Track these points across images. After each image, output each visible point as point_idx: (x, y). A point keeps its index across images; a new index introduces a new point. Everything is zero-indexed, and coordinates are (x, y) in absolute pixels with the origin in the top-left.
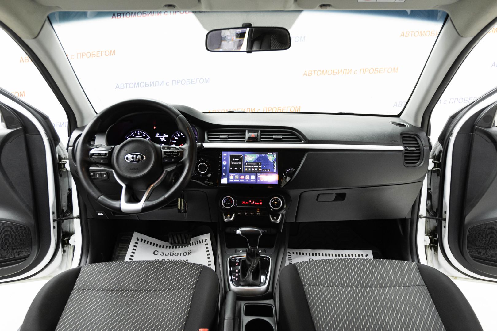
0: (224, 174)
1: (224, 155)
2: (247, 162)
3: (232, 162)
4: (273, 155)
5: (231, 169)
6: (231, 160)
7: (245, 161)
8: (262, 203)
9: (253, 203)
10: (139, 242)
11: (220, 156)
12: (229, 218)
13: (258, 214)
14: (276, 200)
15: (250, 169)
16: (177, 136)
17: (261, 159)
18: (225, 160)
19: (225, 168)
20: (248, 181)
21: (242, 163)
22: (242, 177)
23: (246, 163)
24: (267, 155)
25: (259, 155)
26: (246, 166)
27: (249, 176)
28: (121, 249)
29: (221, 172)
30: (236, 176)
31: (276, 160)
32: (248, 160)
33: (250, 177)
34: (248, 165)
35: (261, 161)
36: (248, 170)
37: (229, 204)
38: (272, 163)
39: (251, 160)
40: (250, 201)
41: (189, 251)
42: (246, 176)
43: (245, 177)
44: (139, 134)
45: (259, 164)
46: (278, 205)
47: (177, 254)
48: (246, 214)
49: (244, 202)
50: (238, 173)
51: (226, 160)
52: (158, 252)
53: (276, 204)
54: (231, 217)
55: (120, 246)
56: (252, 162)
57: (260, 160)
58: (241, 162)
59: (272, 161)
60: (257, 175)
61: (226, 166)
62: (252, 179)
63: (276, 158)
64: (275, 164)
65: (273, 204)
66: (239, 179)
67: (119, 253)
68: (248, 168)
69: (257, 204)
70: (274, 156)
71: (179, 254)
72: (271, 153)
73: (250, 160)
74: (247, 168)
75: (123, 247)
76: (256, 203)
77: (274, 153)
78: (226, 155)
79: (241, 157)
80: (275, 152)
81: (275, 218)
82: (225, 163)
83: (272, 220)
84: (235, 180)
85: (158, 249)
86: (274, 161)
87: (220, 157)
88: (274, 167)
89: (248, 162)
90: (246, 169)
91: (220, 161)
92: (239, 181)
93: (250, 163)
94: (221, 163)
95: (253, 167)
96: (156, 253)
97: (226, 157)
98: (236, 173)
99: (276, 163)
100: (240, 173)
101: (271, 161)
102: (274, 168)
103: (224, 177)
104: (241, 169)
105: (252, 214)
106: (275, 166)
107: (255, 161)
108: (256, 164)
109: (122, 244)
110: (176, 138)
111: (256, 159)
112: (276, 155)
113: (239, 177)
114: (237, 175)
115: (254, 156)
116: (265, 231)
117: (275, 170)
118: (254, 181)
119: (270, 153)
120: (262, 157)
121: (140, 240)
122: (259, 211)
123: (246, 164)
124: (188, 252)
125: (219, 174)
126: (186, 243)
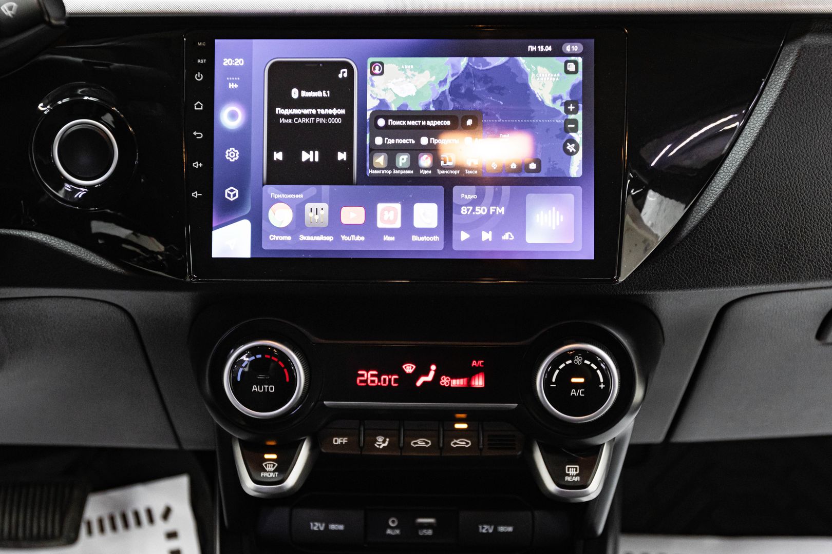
0: (231, 194)
1: (227, 62)
2: (383, 112)
3: (279, 111)
4: (559, 62)
5: (278, 156)
6: (278, 96)
7: (372, 104)
8: (486, 382)
9: (430, 378)
11: (201, 68)
12: (270, 472)
13: (461, 443)
14: (578, 360)
15: (403, 160)
17: (479, 88)
18: (232, 96)
19: (232, 155)
20: (392, 239)
21: (348, 118)
22: (353, 215)
23: (377, 115)
24: (522, 60)
25: (464, 61)
26: (379, 141)
27: (398, 206)
29: (205, 181)
30: (308, 206)
31: (580, 95)
32: (389, 99)
33: (407, 215)
34: (388, 131)
35: (477, 105)
36: (391, 164)
37: (271, 389)
38: (554, 112)
39: (413, 93)
40: (409, 368)
42: (381, 207)
43: (371, 215)
45: (469, 122)
46: (596, 395)
48: (381, 443)
49: (368, 376)
50: (325, 188)
51: (243, 97)
53: (577, 386)
54: (284, 467)
56: (419, 108)
57: (471, 96)
58: (343, 112)
59: (555, 100)
60: (455, 200)
61: (241, 138)
62: (418, 223)
63: (579, 77)
64: (575, 122)
65: (559, 393)
66: (335, 225)
68: (392, 152)
69: (456, 383)
70: (572, 67)
72: (549, 48)
73: (403, 95)
74: (383, 149)
76: (444, 381)
77: (568, 48)
78: (239, 62)
79: (343, 73)
80: (572, 37)
81: (572, 472)
82: (233, 116)
83: (551, 486)
84: (303, 238)
86: (566, 104)
87: (199, 77)
88: (572, 141)
89: (394, 108)
90: (380, 160)
91: (198, 106)
92: (330, 238)
93: (398, 115)
94: (208, 119)
95: (424, 141)
97: (244, 74)
98: (312, 189)
99: (579, 116)
100: (336, 188)
101: (548, 102)
102: (571, 147)
103: (232, 211)
104: (342, 156)
105: (421, 443)
106: (578, 137)
107: (438, 102)
108: (447, 123)
111: (446, 87)
112: (580, 60)
113: (335, 214)
114: (317, 199)
115: (432, 69)
116: (502, 529)
117: (575, 167)
118: (436, 238)
119: (541, 48)
120: (486, 77)
122: (464, 426)
123: (381, 122)
125: (195, 195)
126: (57, 532)
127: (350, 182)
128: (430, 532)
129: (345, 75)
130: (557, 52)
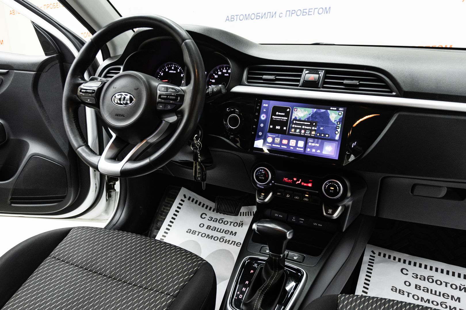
0: (260, 134)
1: (264, 105)
2: (295, 119)
3: (273, 117)
4: (337, 112)
5: (271, 127)
6: (274, 114)
7: (293, 117)
8: (312, 185)
9: (299, 182)
10: (186, 200)
11: (259, 106)
12: (262, 197)
13: (306, 199)
14: (333, 184)
15: (298, 131)
16: (217, 74)
17: (317, 116)
18: (264, 113)
19: (262, 125)
20: (292, 148)
21: (287, 120)
22: (285, 142)
23: (294, 120)
24: (329, 111)
25: (315, 110)
26: (293, 126)
27: (295, 141)
28: (167, 204)
29: (256, 131)
30: (276, 138)
31: (341, 120)
32: (297, 117)
33: (297, 143)
34: (296, 124)
35: (317, 120)
36: (295, 131)
37: (263, 178)
38: (334, 124)
39: (303, 116)
40: (295, 179)
41: (241, 221)
42: (291, 141)
43: (289, 142)
44: (173, 68)
45: (314, 124)
46: (336, 192)
47: (226, 223)
48: (288, 196)
49: (286, 179)
50: (280, 135)
51: (266, 113)
52: (206, 215)
53: (332, 190)
54: (265, 197)
55: (166, 201)
56: (303, 120)
57: (316, 118)
58: (287, 118)
59: (335, 121)
60: (308, 141)
61: (264, 122)
62: (299, 145)
63: (342, 116)
64: (339, 127)
65: (327, 190)
66: (281, 143)
67: (164, 209)
68: (296, 129)
69: (305, 184)
70: (340, 114)
71: (229, 223)
72: (335, 109)
73: (300, 116)
74: (294, 128)
75: (169, 202)
76: (303, 184)
77: (340, 109)
78: (267, 105)
79: (288, 110)
80: (341, 107)
81: (330, 211)
82: (263, 117)
83: (325, 214)
84: (273, 145)
85: (207, 211)
86: (337, 122)
87: (258, 108)
88: (337, 131)
89: (298, 119)
90: (293, 130)
91: (257, 114)
92: (279, 146)
93: (300, 120)
94: (258, 117)
95: (303, 127)
96: (204, 216)
97: (267, 108)
98: (277, 135)
99: (340, 125)
100: (282, 135)
101: (333, 121)
102: (337, 132)
103: (259, 138)
104: (285, 128)
105: (297, 198)
106: (339, 130)
107: (307, 118)
108: (309, 124)
109: (169, 199)
110: (216, 76)
111: (310, 115)
112: (342, 112)
113: (281, 141)
114: (278, 137)
115: (308, 111)
116: (319, 225)
117: (337, 137)
118: (302, 149)
119: (334, 109)
120: (320, 114)
121: (188, 197)
122: (308, 196)
123: (295, 122)
124: (240, 223)
125: (253, 133)
126: (234, 212)
127: (285, 134)
128: (302, 222)
129: (289, 110)
130: (337, 110)
